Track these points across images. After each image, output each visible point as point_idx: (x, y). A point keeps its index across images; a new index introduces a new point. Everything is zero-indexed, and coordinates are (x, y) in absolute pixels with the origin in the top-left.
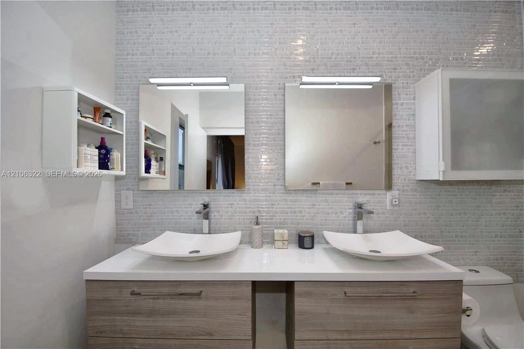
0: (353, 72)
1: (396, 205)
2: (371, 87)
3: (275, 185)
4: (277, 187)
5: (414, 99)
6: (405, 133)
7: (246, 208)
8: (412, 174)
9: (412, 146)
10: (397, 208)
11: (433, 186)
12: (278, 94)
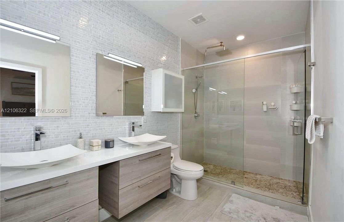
0: (129, 58)
1: (145, 122)
2: (136, 67)
3: (89, 113)
4: (91, 115)
5: (151, 77)
6: (148, 91)
7: (69, 129)
8: (150, 109)
9: (150, 97)
10: (145, 124)
11: (160, 114)
12: (92, 57)
